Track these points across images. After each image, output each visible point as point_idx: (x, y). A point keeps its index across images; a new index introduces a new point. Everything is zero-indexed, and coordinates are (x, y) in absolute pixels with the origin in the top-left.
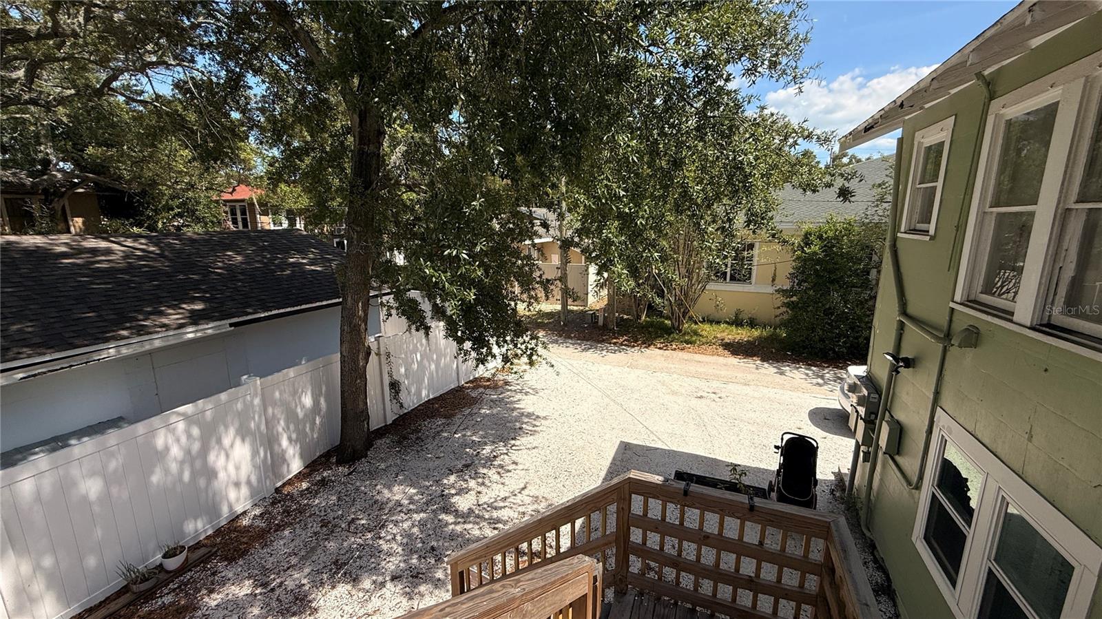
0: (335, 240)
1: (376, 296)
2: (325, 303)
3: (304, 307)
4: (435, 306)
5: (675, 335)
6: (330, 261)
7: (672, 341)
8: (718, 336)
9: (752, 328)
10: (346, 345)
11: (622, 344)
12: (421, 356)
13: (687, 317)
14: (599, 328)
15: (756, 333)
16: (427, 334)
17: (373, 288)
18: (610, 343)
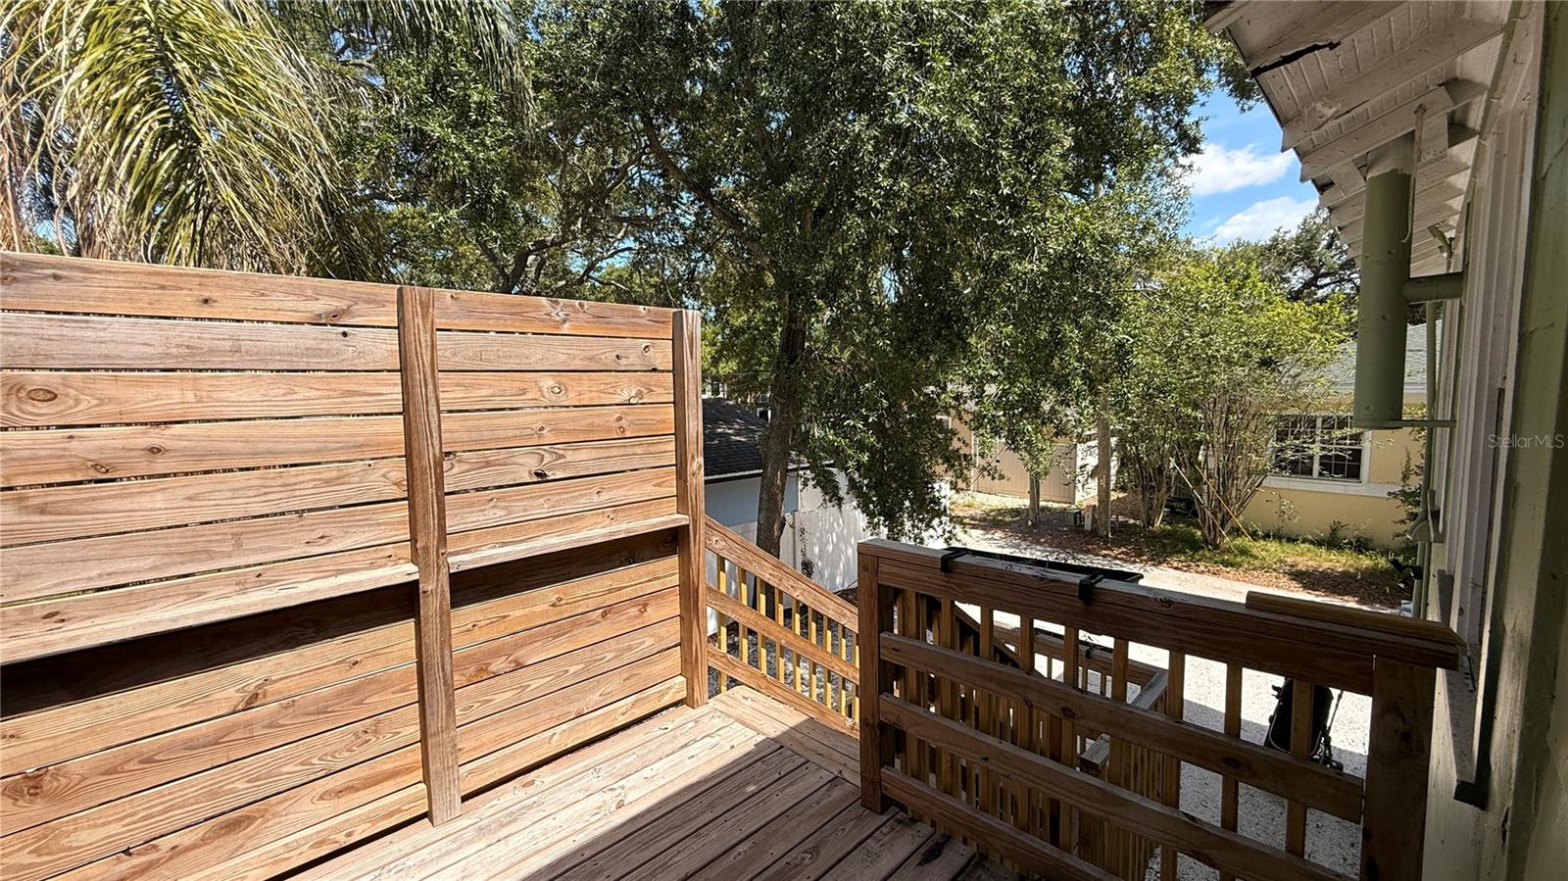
0: (759, 410)
1: (796, 470)
2: (747, 473)
3: (729, 475)
4: (851, 480)
5: (1206, 552)
6: (753, 431)
7: (1199, 560)
8: (1289, 560)
9: (1361, 553)
10: (763, 513)
11: (1116, 558)
12: (837, 537)
13: (1228, 526)
14: (1085, 534)
15: (1366, 562)
16: (840, 506)
17: (793, 462)
18: (1097, 555)
